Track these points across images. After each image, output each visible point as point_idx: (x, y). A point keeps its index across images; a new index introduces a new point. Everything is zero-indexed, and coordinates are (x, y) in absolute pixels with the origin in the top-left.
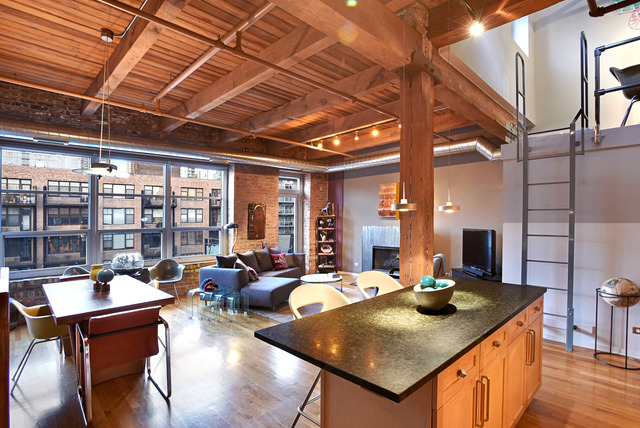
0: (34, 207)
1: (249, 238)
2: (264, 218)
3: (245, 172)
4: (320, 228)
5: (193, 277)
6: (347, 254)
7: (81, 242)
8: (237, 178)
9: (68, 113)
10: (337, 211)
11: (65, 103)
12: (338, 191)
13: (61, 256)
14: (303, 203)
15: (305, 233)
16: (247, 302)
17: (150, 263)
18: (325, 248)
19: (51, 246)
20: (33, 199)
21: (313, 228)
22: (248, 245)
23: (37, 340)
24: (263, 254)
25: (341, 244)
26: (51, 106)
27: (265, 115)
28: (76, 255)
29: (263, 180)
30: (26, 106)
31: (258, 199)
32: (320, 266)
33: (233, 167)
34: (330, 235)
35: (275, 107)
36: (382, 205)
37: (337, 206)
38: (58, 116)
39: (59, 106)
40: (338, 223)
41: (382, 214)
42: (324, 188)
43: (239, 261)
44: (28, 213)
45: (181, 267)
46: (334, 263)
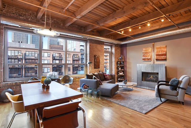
0: (22, 59)
1: (95, 68)
2: (100, 61)
3: (93, 43)
4: (119, 65)
5: (75, 82)
6: (128, 75)
7: (35, 70)
8: (90, 45)
9: (31, 18)
10: (124, 59)
11: (31, 14)
12: (125, 51)
13: (29, 74)
14: (112, 55)
15: (113, 67)
16: (100, 94)
17: (60, 77)
18: (120, 72)
19: (27, 71)
20: (22, 57)
21: (116, 65)
22: (94, 70)
23: (16, 113)
24: (101, 74)
25: (126, 71)
26: (26, 15)
27: (104, 19)
28: (34, 74)
29: (99, 46)
30: (17, 15)
31: (98, 54)
32: (119, 79)
33: (89, 41)
34: (122, 68)
35: (109, 14)
36: (144, 56)
37: (124, 57)
38: (28, 19)
39: (29, 15)
40: (125, 63)
41: (143, 59)
42: (119, 50)
43: (94, 76)
44: (20, 61)
45: (72, 78)
46: (124, 78)
